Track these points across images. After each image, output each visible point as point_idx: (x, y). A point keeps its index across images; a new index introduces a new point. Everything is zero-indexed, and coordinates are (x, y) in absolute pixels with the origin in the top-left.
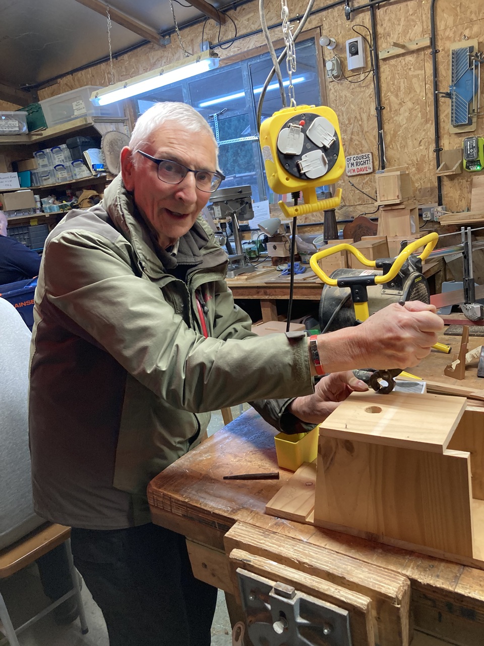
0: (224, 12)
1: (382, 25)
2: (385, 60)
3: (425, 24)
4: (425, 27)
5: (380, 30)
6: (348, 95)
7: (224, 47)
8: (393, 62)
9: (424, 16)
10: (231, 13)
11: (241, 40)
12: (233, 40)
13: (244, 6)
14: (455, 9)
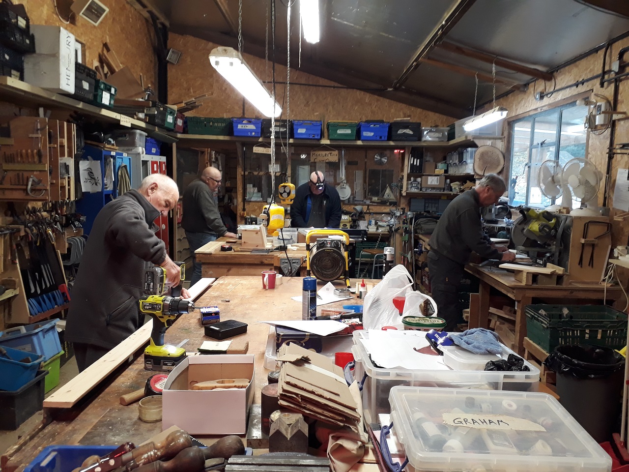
0: (552, 73)
1: (621, 94)
2: (619, 120)
5: (619, 98)
6: (598, 143)
7: (549, 96)
8: (622, 122)
10: (555, 74)
11: (556, 92)
12: (552, 93)
13: (562, 70)
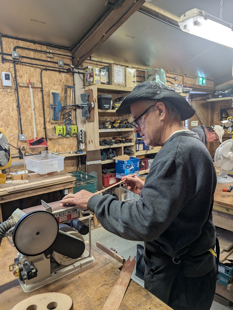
3: (38, 78)
4: (38, 80)
9: (37, 76)
14: (49, 77)
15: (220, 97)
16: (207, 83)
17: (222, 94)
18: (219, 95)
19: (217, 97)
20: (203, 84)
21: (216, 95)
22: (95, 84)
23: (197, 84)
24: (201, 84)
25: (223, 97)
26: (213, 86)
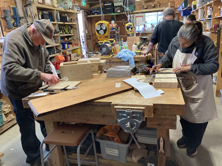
15: (95, 14)
16: (86, 5)
17: (96, 12)
18: (95, 13)
19: (94, 14)
20: (84, 5)
21: (93, 13)
22: (35, 4)
23: (81, 5)
24: (83, 5)
25: (97, 14)
26: (89, 7)
